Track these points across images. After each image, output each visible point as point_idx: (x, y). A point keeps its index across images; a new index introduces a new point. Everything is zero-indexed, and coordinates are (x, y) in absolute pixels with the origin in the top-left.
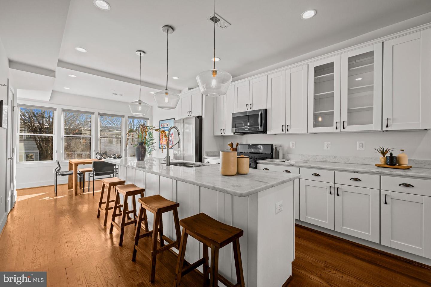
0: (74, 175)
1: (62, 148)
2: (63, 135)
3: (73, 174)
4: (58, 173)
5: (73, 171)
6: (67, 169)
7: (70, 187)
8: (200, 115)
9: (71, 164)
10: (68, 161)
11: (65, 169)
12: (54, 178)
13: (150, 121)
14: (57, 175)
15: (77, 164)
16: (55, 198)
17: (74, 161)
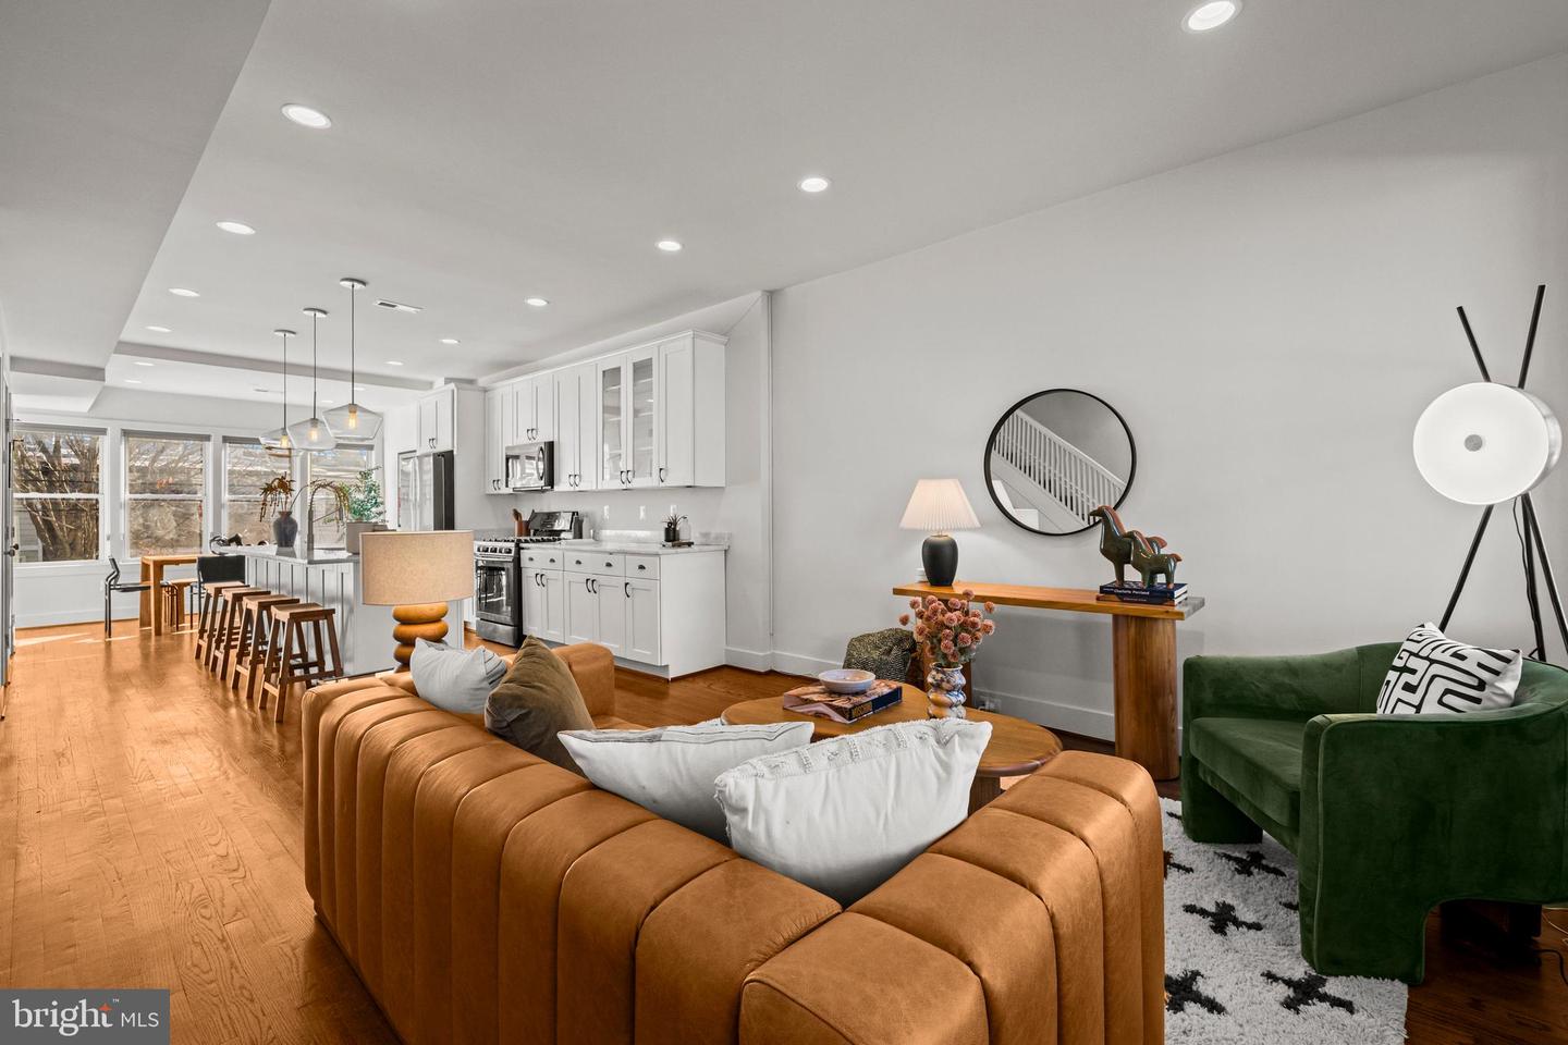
0: (152, 591)
1: (124, 529)
2: (125, 495)
3: (149, 587)
4: (112, 584)
5: (151, 583)
6: (137, 579)
7: (144, 622)
8: (450, 448)
9: (145, 567)
10: (138, 561)
11: (131, 577)
12: (103, 598)
13: (376, 454)
14: (110, 589)
15: (159, 565)
16: (108, 640)
17: (151, 558)
